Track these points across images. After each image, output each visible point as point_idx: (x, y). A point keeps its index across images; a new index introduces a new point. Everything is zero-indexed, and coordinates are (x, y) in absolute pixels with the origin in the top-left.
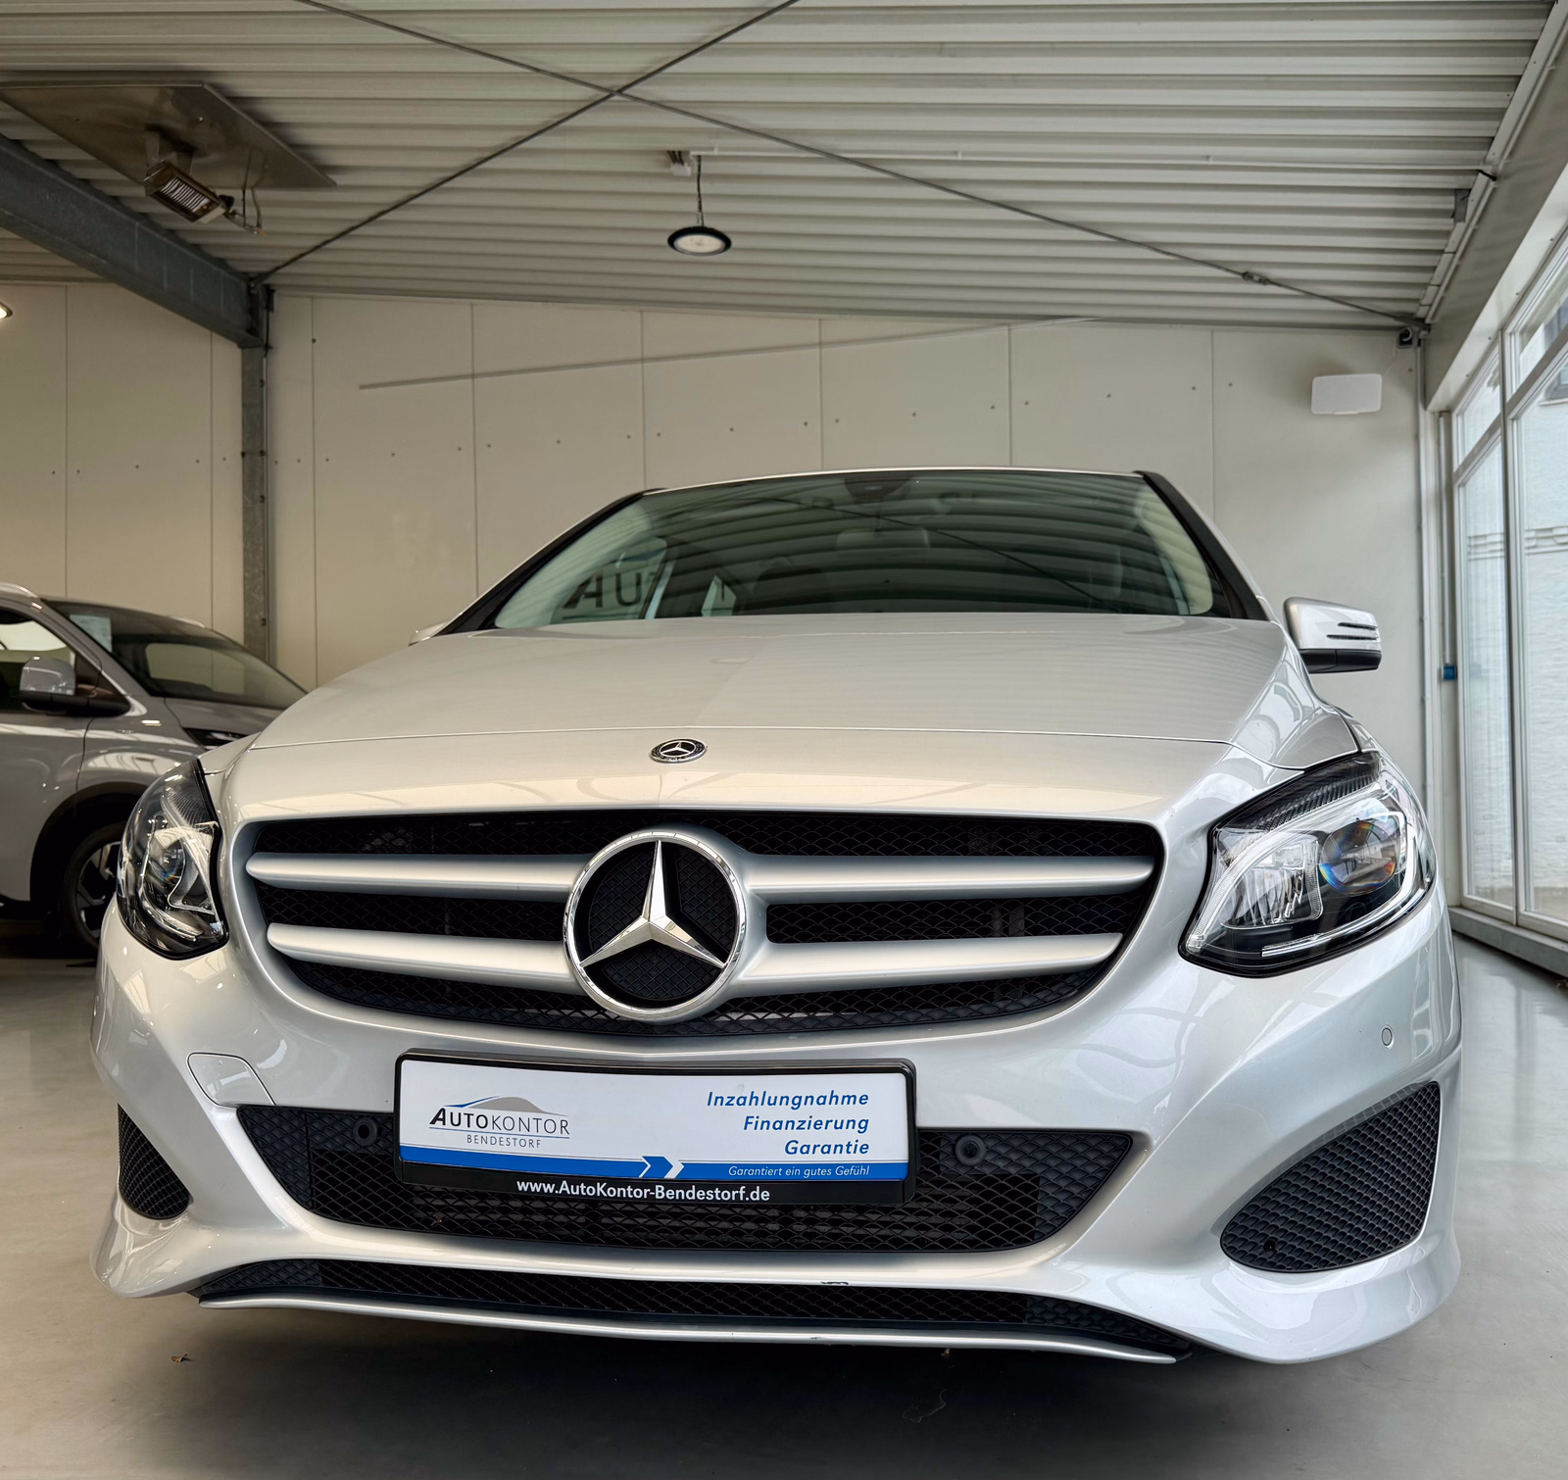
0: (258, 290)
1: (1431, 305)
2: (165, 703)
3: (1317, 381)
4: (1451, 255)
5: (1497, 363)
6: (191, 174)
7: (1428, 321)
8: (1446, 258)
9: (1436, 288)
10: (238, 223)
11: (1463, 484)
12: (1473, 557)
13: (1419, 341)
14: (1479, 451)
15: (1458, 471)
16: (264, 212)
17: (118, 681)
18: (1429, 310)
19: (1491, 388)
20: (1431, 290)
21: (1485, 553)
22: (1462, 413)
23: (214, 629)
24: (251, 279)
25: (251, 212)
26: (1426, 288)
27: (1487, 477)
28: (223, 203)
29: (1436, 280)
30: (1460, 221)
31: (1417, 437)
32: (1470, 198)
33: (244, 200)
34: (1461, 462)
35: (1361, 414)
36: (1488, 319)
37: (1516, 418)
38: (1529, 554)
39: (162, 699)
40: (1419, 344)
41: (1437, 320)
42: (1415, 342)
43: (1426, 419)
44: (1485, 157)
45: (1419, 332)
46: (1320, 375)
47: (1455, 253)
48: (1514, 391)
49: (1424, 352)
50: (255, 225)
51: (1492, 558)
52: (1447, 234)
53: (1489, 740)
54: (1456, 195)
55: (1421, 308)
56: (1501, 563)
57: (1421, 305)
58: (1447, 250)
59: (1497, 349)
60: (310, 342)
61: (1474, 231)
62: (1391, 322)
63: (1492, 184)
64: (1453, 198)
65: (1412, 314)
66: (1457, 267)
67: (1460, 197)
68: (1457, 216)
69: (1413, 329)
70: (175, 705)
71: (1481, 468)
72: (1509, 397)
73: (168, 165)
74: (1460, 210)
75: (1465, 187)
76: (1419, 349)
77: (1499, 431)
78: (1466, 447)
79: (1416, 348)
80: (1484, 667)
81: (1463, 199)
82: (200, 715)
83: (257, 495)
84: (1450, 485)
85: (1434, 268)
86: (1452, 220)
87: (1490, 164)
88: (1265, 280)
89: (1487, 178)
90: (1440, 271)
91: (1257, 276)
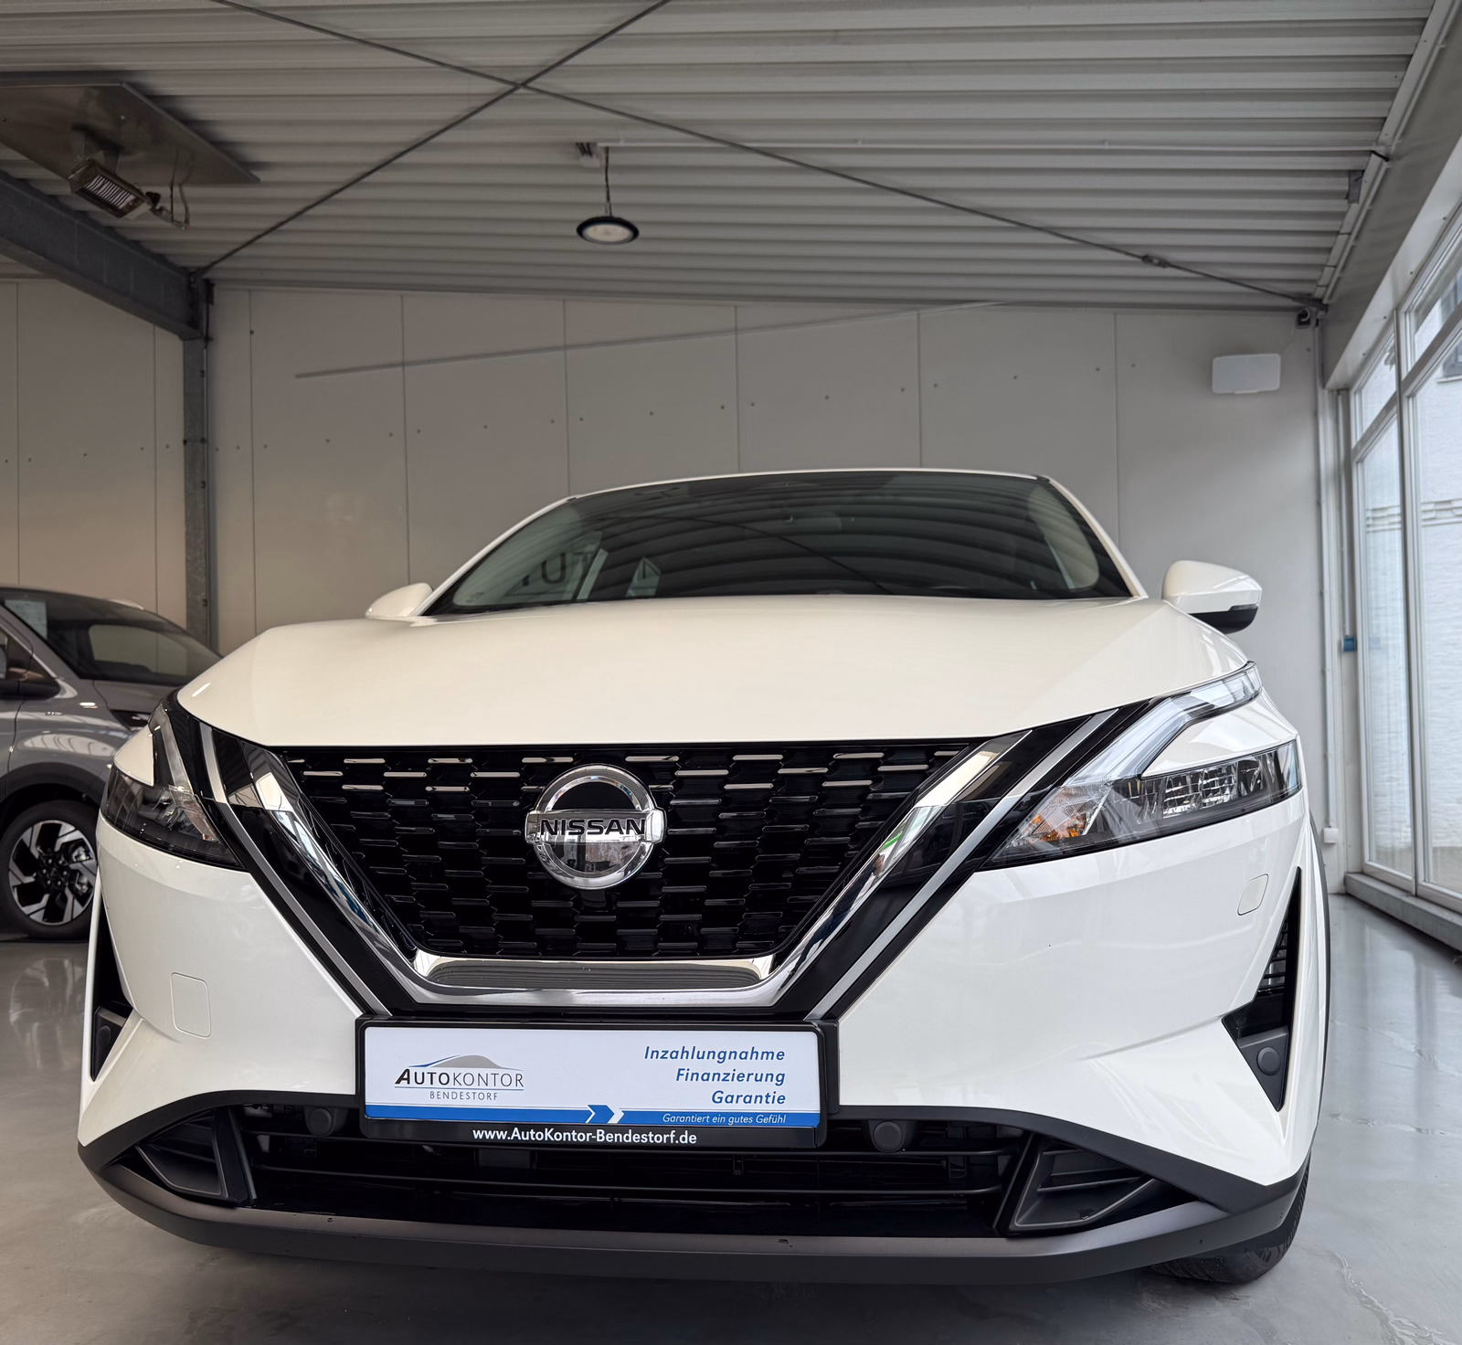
1: (1327, 286)
3: (1216, 360)
4: (1346, 236)
5: (1392, 342)
6: (117, 172)
7: (1325, 302)
8: (1342, 238)
9: (1332, 269)
10: (165, 219)
11: (1361, 460)
12: (1371, 529)
13: (1317, 321)
14: (1377, 427)
15: (1356, 446)
16: (192, 209)
18: (1326, 291)
19: (1388, 367)
20: (1328, 271)
21: (1383, 525)
22: (1359, 390)
23: (157, 611)
24: (191, 274)
25: (179, 209)
26: (1322, 271)
27: (1385, 452)
28: (151, 201)
29: (1332, 262)
30: (1354, 203)
31: (1316, 415)
32: (1364, 180)
33: (171, 196)
34: (1358, 438)
35: (1260, 393)
36: (1382, 301)
37: (1412, 395)
38: (1425, 526)
40: (1317, 325)
41: (1333, 301)
42: (1313, 322)
43: (1325, 397)
44: (1379, 139)
45: (1315, 314)
46: (1215, 357)
47: (1350, 234)
48: (1410, 369)
49: (1322, 331)
50: (183, 219)
51: (1391, 530)
52: (1342, 215)
53: (1388, 705)
54: (1349, 177)
55: (1319, 288)
56: (1398, 535)
57: (1318, 286)
58: (1342, 231)
59: (1392, 329)
60: (248, 334)
61: (1368, 211)
62: (1289, 303)
63: (1386, 165)
64: (1347, 180)
65: (1309, 295)
66: (1353, 247)
67: (1352, 179)
68: (1352, 198)
69: (1311, 310)
70: (105, 686)
71: (1378, 443)
72: (1404, 375)
73: (93, 163)
74: (1355, 192)
75: (1358, 169)
76: (1317, 329)
77: (1395, 409)
78: (1364, 424)
79: (1314, 328)
80: (1383, 635)
81: (1357, 180)
82: (129, 697)
83: (201, 480)
84: (1348, 463)
85: (1329, 250)
86: (1346, 201)
87: (1383, 144)
88: (1164, 263)
89: (1379, 159)
90: (1336, 252)
91: (1157, 258)
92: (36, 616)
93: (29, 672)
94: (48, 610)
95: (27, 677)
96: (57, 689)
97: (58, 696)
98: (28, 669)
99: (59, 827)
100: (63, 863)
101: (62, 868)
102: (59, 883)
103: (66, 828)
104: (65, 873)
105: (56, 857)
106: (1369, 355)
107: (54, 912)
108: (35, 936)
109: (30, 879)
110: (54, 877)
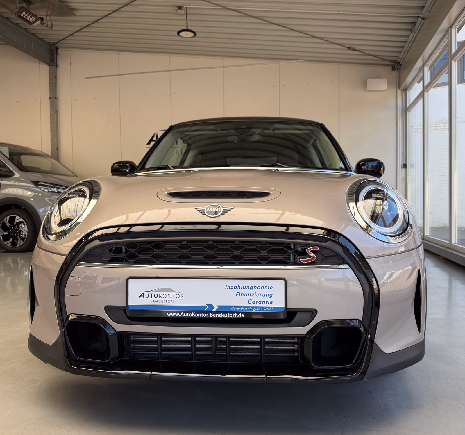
0: (53, 48)
1: (402, 58)
2: (25, 173)
5: (422, 75)
6: (30, 10)
7: (401, 63)
8: (407, 44)
9: (404, 53)
10: (45, 26)
11: (410, 111)
13: (398, 69)
14: (415, 101)
15: (408, 107)
16: (53, 23)
17: (11, 166)
18: (401, 60)
20: (402, 53)
22: (409, 90)
23: (42, 151)
24: (51, 45)
25: (49, 23)
26: (401, 54)
27: (418, 108)
28: (41, 20)
29: (404, 51)
30: (413, 32)
31: (397, 97)
32: (416, 25)
33: (47, 19)
34: (409, 105)
35: (381, 91)
36: (419, 63)
37: (427, 91)
39: (24, 172)
40: (398, 70)
41: (404, 62)
42: (397, 69)
43: (399, 92)
44: (421, 13)
45: (398, 67)
46: (369, 79)
47: (410, 42)
48: (427, 84)
49: (399, 72)
50: (51, 26)
52: (408, 36)
54: (412, 24)
57: (399, 58)
58: (408, 41)
59: (422, 71)
60: (70, 64)
61: (416, 35)
62: (390, 63)
63: (423, 21)
64: (411, 25)
65: (396, 61)
66: (411, 46)
67: (413, 25)
68: (412, 31)
69: (396, 65)
70: (28, 174)
71: (415, 107)
72: (425, 85)
73: (23, 7)
74: (413, 29)
75: (415, 22)
76: (398, 71)
77: (422, 96)
81: (414, 26)
82: (37, 177)
83: (54, 110)
84: (406, 111)
85: (404, 47)
86: (410, 32)
87: (423, 14)
88: (354, 50)
89: (421, 19)
90: (405, 48)
91: (352, 48)
92: (6, 151)
93: (4, 169)
94: (9, 149)
95: (4, 170)
96: (14, 174)
97: (14, 177)
98: (4, 168)
99: (15, 217)
100: (17, 228)
101: (16, 230)
102: (16, 234)
103: (18, 217)
104: (17, 231)
105: (14, 226)
106: (413, 80)
107: (14, 244)
108: (8, 251)
109: (6, 233)
110: (14, 232)
